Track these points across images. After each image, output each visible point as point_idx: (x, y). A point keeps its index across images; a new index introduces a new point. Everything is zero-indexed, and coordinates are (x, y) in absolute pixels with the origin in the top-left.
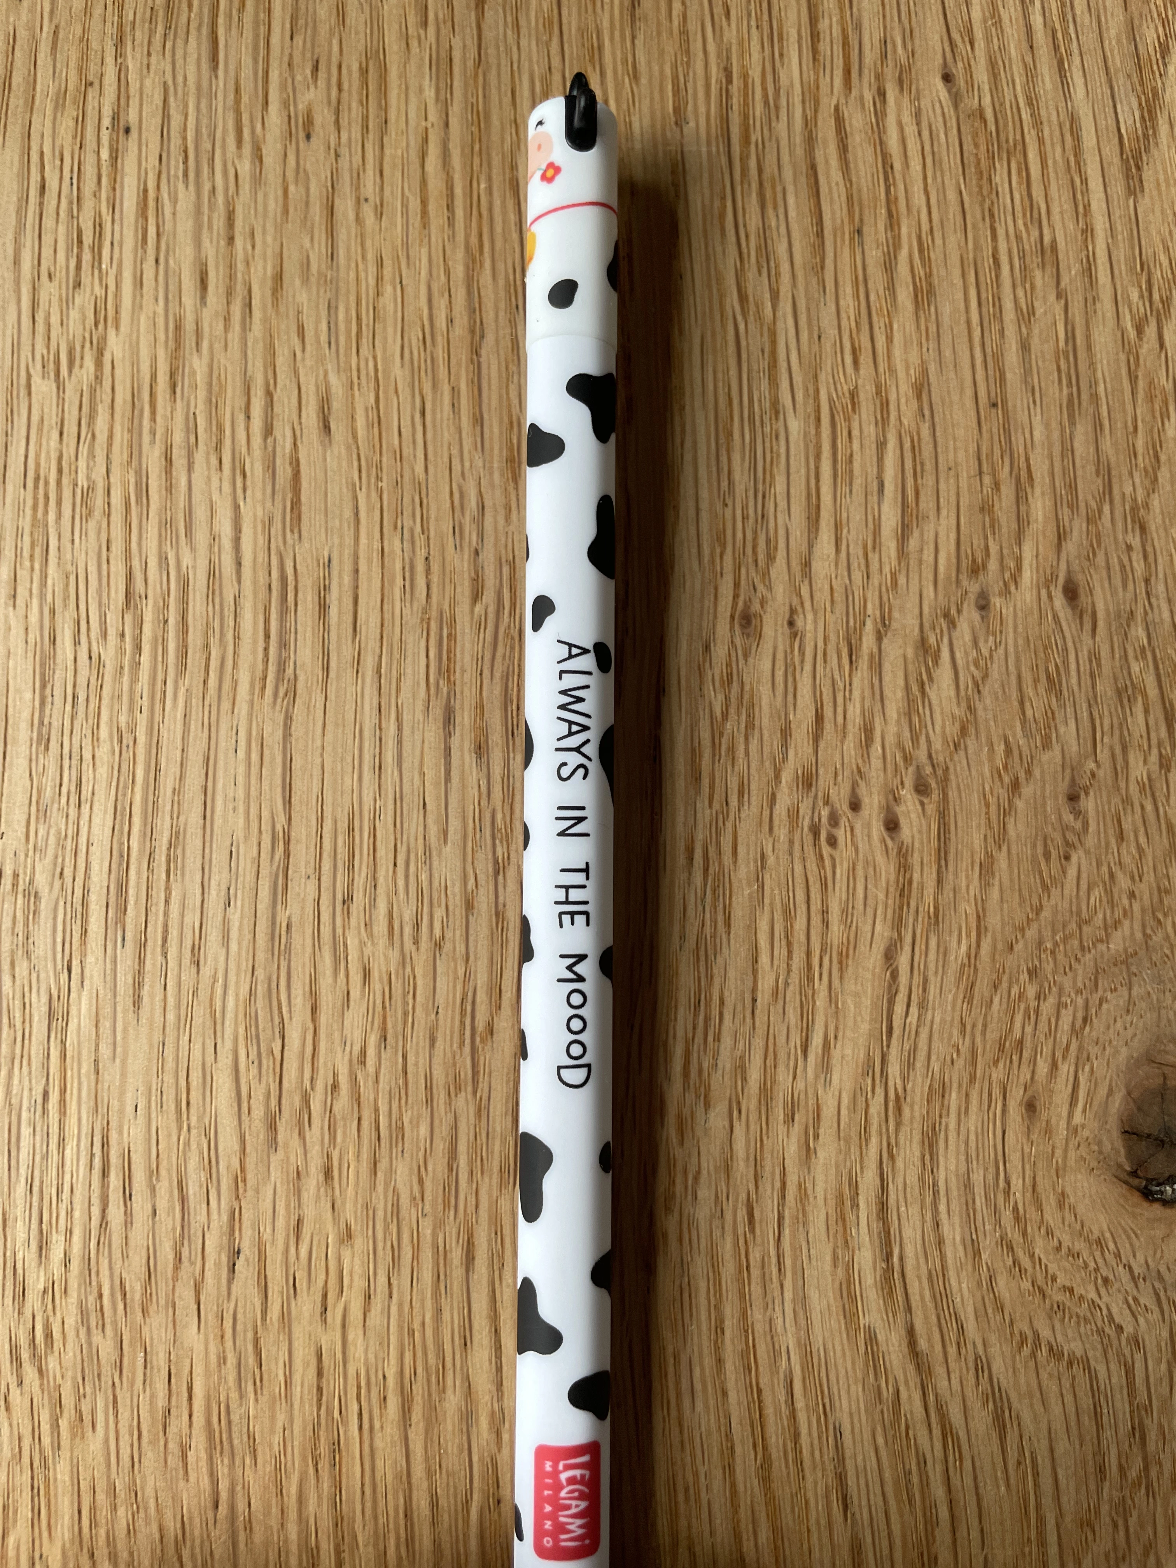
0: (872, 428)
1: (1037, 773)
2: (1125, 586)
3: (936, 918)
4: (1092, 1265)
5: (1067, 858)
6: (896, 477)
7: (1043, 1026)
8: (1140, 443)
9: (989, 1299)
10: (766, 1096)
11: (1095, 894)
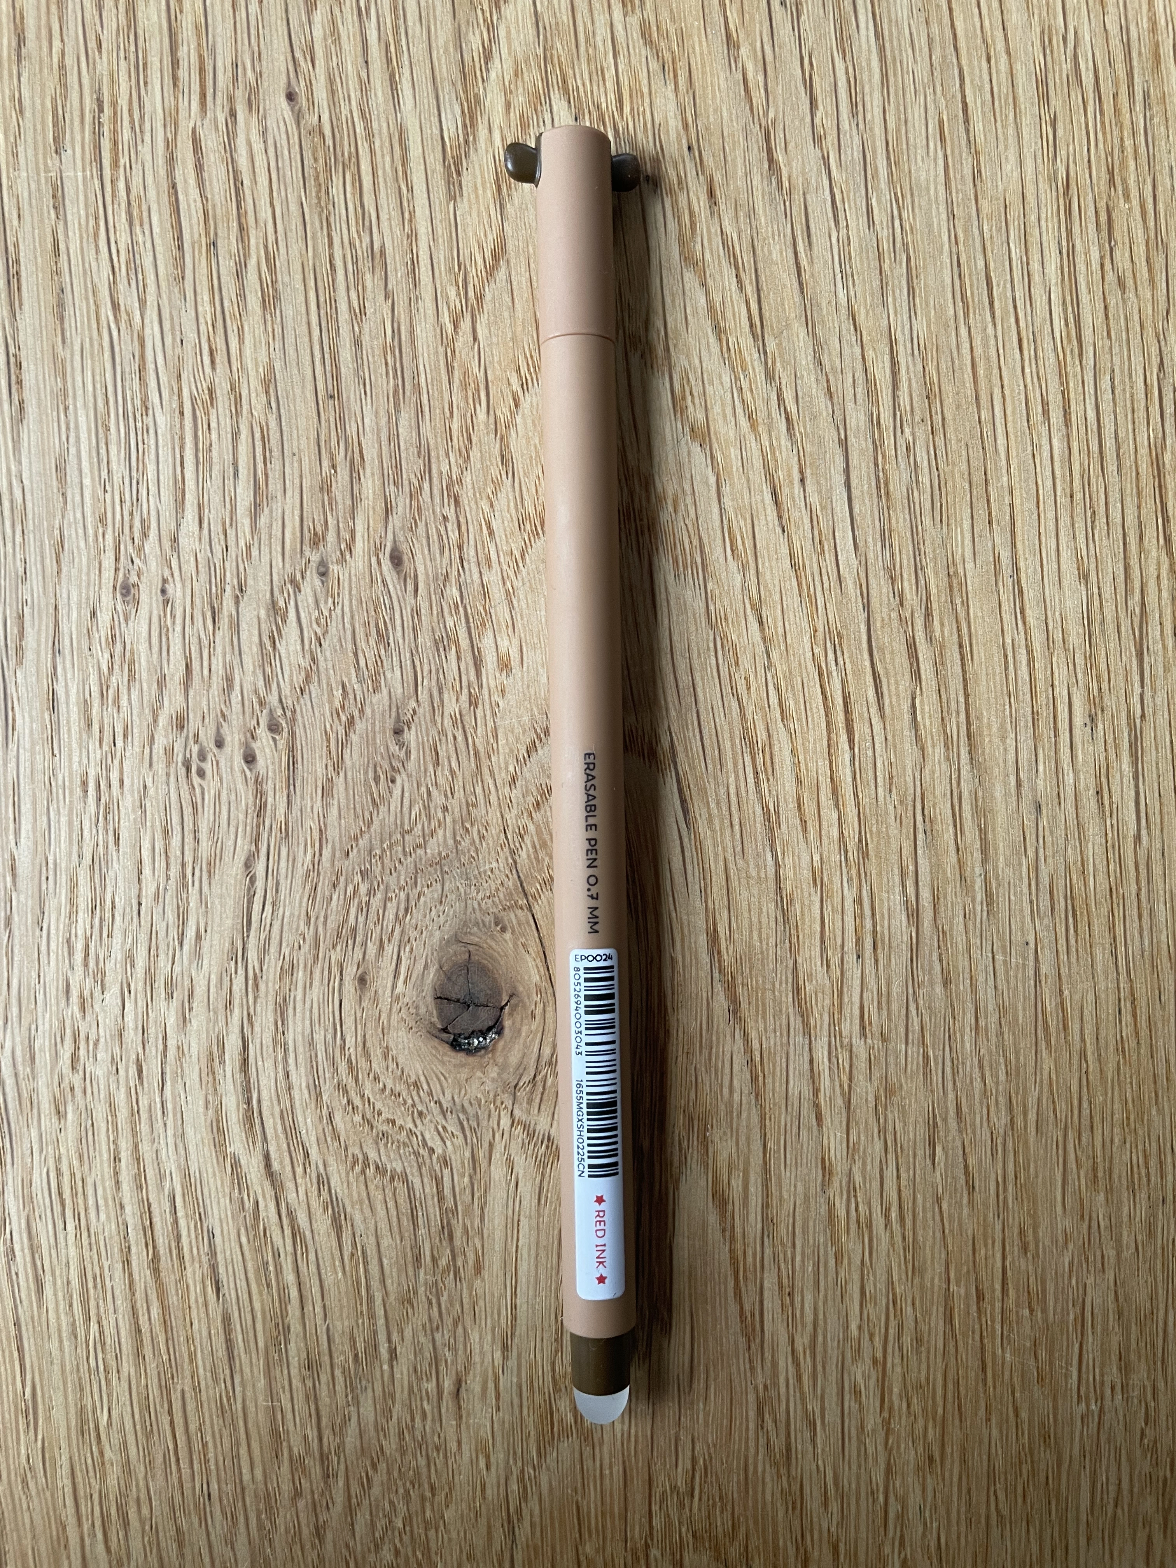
0: (228, 420)
1: (368, 711)
2: (442, 552)
3: (286, 833)
4: (410, 1102)
5: (393, 781)
6: (248, 463)
8: (455, 426)
9: (328, 1130)
10: (150, 979)
11: (415, 810)
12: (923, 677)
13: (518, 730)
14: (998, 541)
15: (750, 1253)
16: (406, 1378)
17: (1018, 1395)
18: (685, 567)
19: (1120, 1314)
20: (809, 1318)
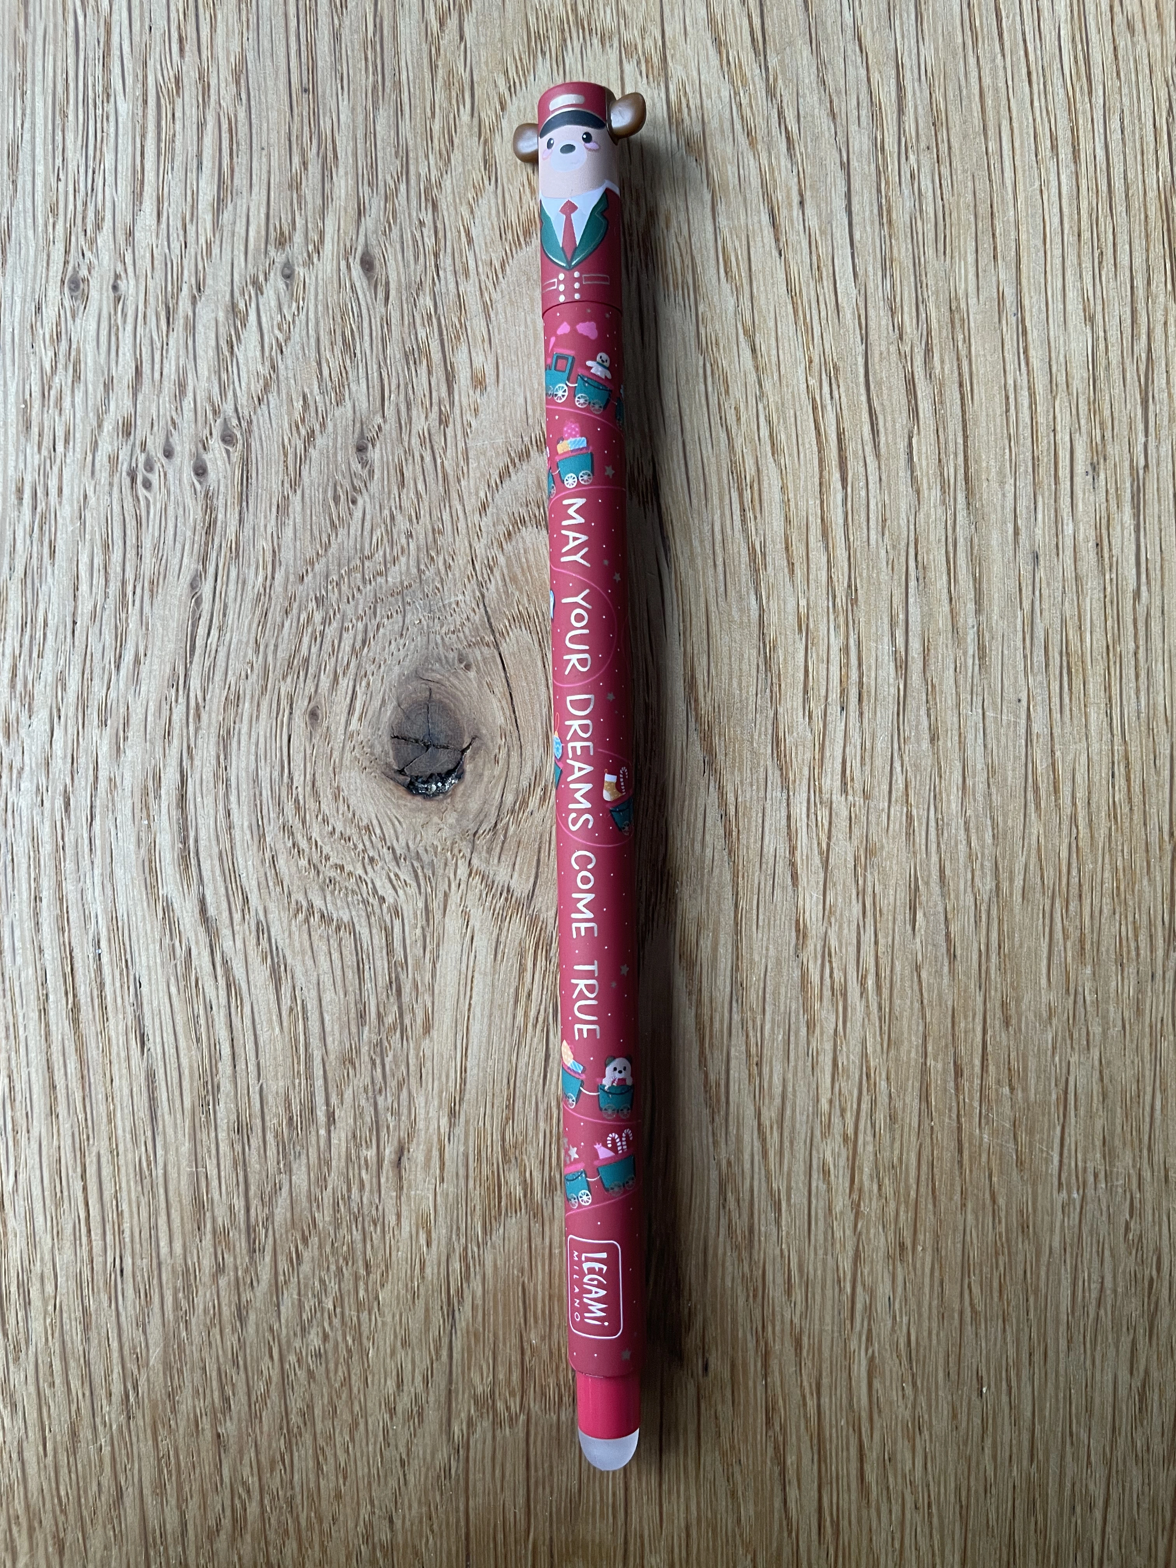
0: (194, 110)
1: (330, 425)
2: (417, 259)
3: (236, 552)
4: (360, 847)
5: (354, 502)
6: (213, 157)
7: (327, 646)
8: (436, 128)
9: (271, 874)
10: (83, 704)
11: (377, 534)
12: (921, 415)
13: (491, 453)
14: (1002, 277)
15: (717, 1018)
16: (344, 1145)
17: (995, 1179)
18: (676, 287)
19: (1105, 1096)
20: (777, 1090)
